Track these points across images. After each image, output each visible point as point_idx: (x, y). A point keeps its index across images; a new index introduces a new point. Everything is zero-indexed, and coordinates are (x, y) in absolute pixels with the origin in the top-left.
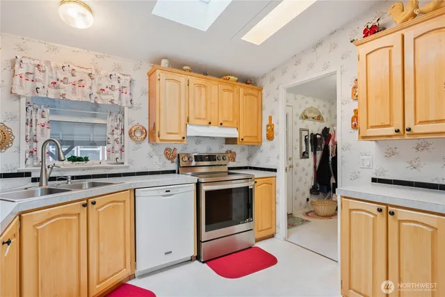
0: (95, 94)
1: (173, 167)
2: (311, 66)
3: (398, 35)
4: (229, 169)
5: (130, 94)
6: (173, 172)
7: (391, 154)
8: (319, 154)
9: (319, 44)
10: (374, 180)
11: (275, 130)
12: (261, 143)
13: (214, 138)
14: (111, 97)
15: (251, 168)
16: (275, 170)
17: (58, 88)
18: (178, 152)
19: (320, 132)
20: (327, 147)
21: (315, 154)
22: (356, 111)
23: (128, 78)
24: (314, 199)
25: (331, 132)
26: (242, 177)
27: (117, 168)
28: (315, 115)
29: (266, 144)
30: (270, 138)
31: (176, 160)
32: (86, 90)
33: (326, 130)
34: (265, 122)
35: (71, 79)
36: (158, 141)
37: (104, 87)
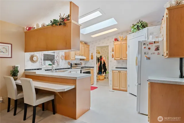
1: (70, 67)
2: (103, 43)
3: (120, 42)
4: (82, 67)
6: (70, 68)
7: (119, 63)
8: (99, 63)
9: (105, 38)
10: (116, 68)
11: (93, 57)
12: (89, 60)
15: (85, 67)
16: (94, 67)
18: (71, 63)
19: (99, 57)
20: (101, 61)
21: (98, 63)
22: (113, 54)
24: (98, 76)
25: (102, 57)
26: (85, 69)
27: (57, 67)
28: (98, 52)
29: (90, 60)
30: (92, 59)
31: (70, 65)
33: (101, 56)
34: (90, 55)
36: (70, 59)
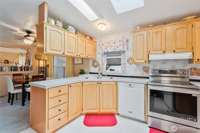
0: (116, 48)
5: (127, 45)
13: (177, 60)
14: (120, 48)
17: (106, 49)
23: (126, 40)
32: (113, 48)
35: (110, 45)
37: (118, 45)
